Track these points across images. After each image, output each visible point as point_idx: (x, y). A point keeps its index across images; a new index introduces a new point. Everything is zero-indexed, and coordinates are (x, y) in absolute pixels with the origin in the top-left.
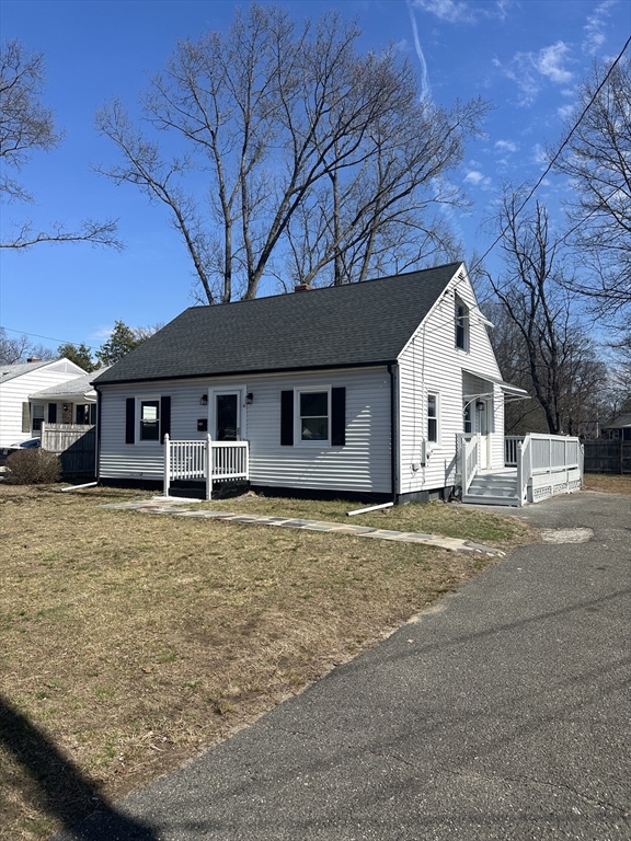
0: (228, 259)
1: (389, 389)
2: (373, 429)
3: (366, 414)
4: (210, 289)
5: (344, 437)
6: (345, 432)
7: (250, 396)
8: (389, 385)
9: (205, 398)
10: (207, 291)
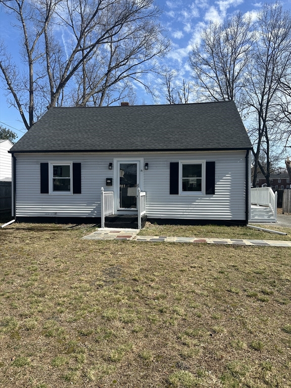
0: (31, 83)
1: (244, 164)
2: (232, 185)
3: (228, 177)
4: (18, 99)
5: (214, 189)
6: (214, 187)
7: (147, 165)
8: (245, 161)
9: (111, 165)
10: (16, 100)
